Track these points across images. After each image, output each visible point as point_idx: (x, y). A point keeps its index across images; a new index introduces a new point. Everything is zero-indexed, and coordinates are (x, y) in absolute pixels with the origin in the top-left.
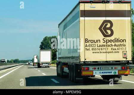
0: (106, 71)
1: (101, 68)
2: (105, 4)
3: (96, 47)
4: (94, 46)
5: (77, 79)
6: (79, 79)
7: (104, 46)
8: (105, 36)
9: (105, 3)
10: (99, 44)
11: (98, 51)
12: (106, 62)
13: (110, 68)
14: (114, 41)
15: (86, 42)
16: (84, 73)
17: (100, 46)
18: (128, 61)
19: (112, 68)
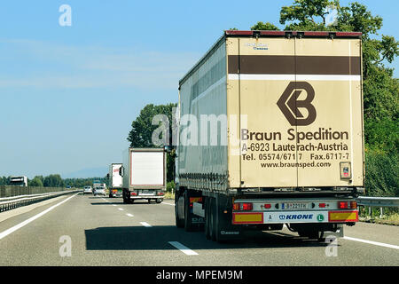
0: (298, 213)
1: (286, 204)
2: (292, 40)
3: (271, 151)
4: (265, 147)
5: (223, 233)
6: (230, 233)
7: (292, 148)
8: (294, 122)
9: (293, 37)
10: (278, 142)
11: (276, 161)
12: (298, 189)
13: (308, 206)
14: (317, 136)
15: (243, 139)
16: (239, 218)
17: (281, 148)
18: (355, 188)
19: (313, 206)
